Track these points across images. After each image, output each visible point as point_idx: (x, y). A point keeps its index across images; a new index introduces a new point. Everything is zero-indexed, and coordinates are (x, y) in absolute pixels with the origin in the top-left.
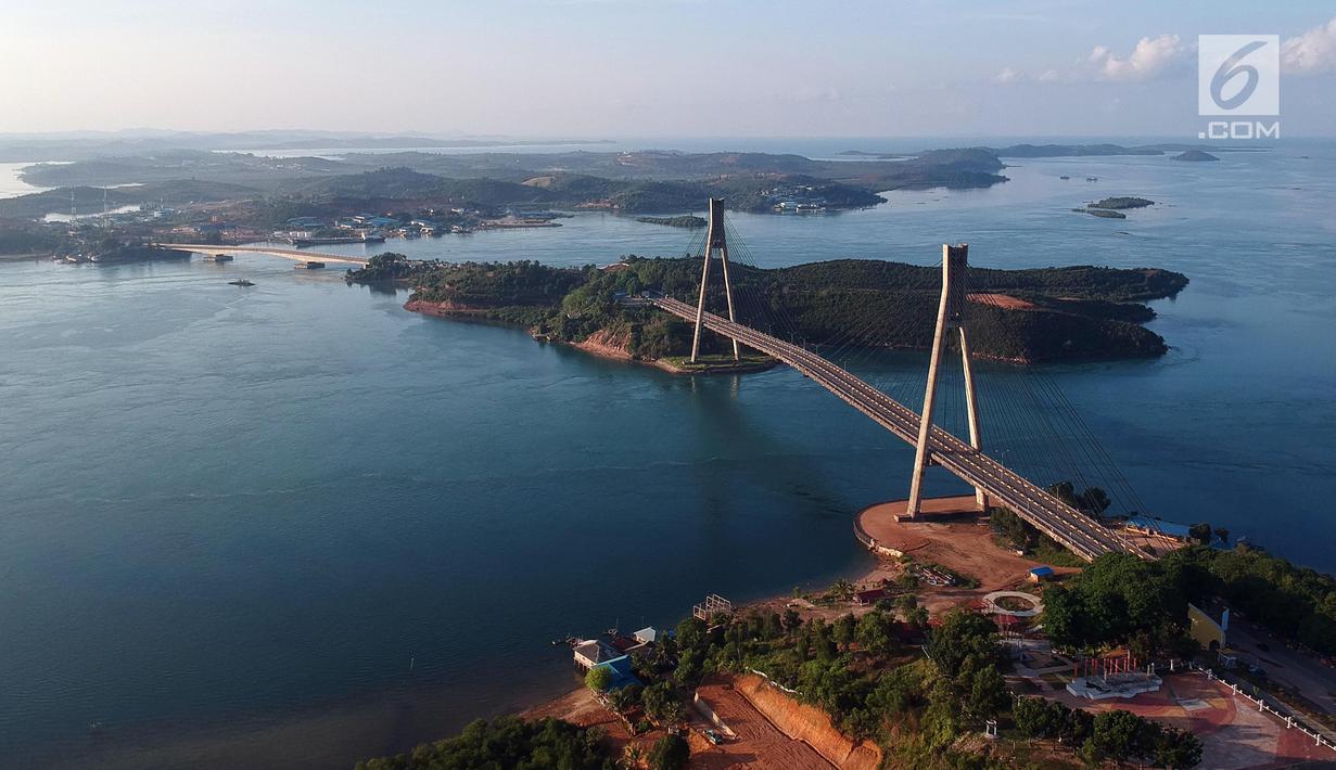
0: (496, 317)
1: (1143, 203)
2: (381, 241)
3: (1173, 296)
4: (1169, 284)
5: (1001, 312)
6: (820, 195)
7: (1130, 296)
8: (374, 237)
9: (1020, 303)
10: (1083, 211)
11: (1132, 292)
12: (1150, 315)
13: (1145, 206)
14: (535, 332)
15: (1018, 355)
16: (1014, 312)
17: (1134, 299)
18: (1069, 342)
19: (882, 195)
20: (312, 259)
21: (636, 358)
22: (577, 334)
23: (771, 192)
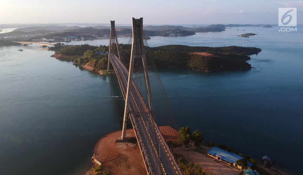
0: (70, 59)
1: (254, 34)
2: (70, 41)
3: (257, 54)
4: (256, 51)
5: (204, 57)
6: (180, 33)
7: (245, 54)
8: (68, 40)
9: (209, 54)
10: (240, 36)
11: (246, 53)
12: (249, 59)
13: (254, 35)
14: (74, 62)
15: (206, 70)
16: (207, 57)
17: (246, 54)
18: (222, 66)
19: (195, 33)
20: (44, 45)
21: (94, 70)
22: (83, 63)
23: (169, 32)
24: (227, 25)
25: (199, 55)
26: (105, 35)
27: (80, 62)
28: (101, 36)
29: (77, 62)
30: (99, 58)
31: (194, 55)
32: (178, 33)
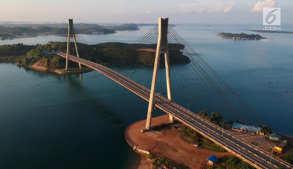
0: (7, 59)
6: (102, 31)
14: (17, 63)
19: (115, 31)
21: (48, 70)
22: (30, 63)
23: (91, 30)
24: (138, 24)
25: (147, 51)
26: (24, 34)
27: (26, 62)
28: (19, 35)
29: (20, 62)
30: (50, 57)
31: (142, 51)
32: (100, 31)
